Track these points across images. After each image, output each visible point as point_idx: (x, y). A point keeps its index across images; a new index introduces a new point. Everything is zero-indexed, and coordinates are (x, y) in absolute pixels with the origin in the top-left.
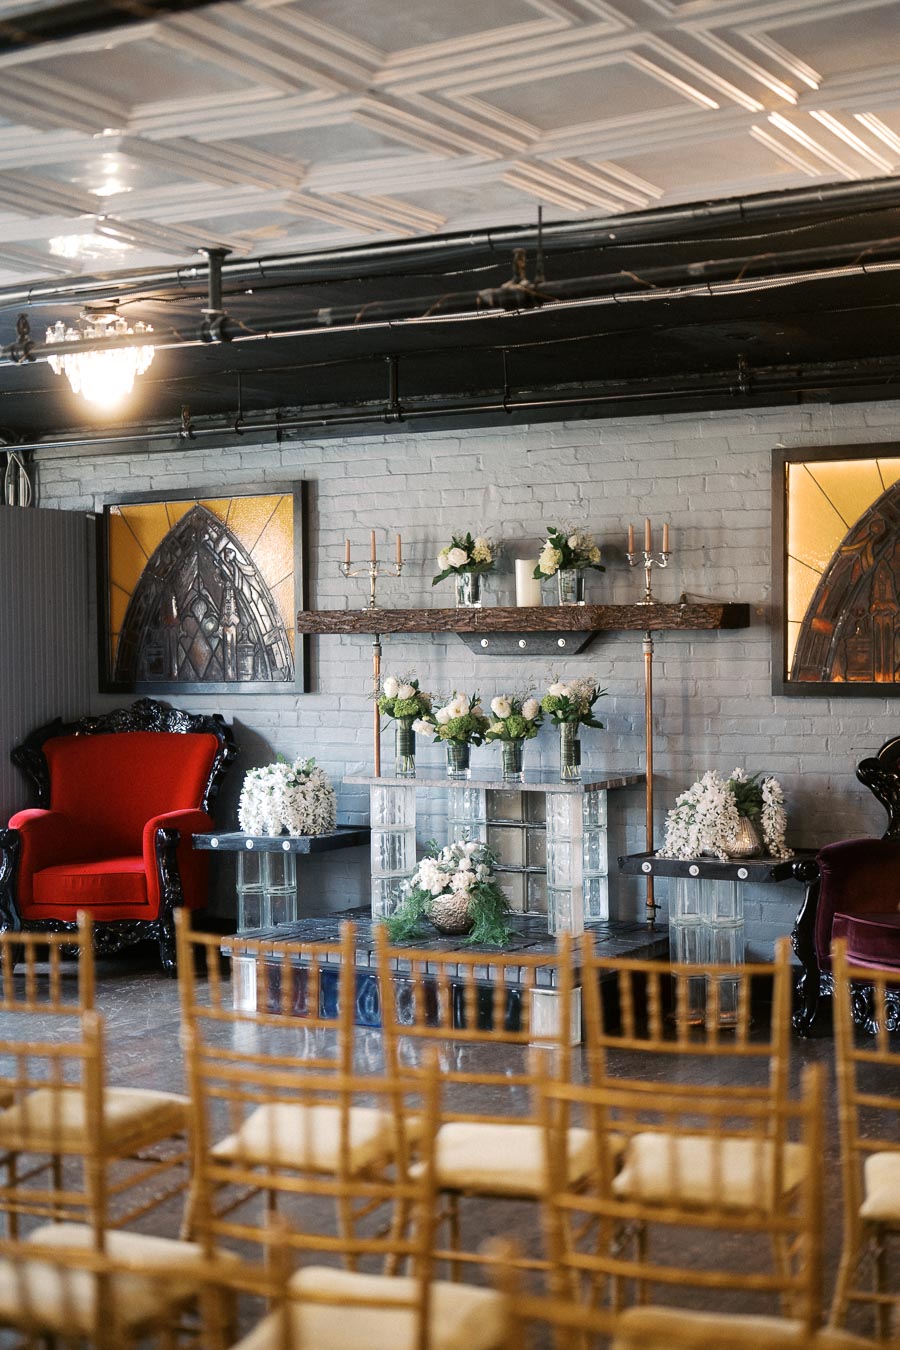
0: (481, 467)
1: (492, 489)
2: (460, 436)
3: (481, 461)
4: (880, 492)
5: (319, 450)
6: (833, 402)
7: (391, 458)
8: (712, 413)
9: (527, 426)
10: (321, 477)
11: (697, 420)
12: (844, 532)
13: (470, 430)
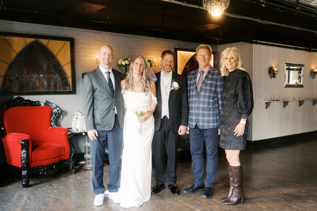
0: (119, 42)
1: (121, 48)
2: (114, 34)
3: (119, 41)
4: (190, 58)
5: (76, 31)
6: (182, 41)
7: (96, 36)
8: (163, 39)
9: (129, 35)
10: (76, 38)
11: (161, 40)
12: (185, 64)
13: (116, 33)
